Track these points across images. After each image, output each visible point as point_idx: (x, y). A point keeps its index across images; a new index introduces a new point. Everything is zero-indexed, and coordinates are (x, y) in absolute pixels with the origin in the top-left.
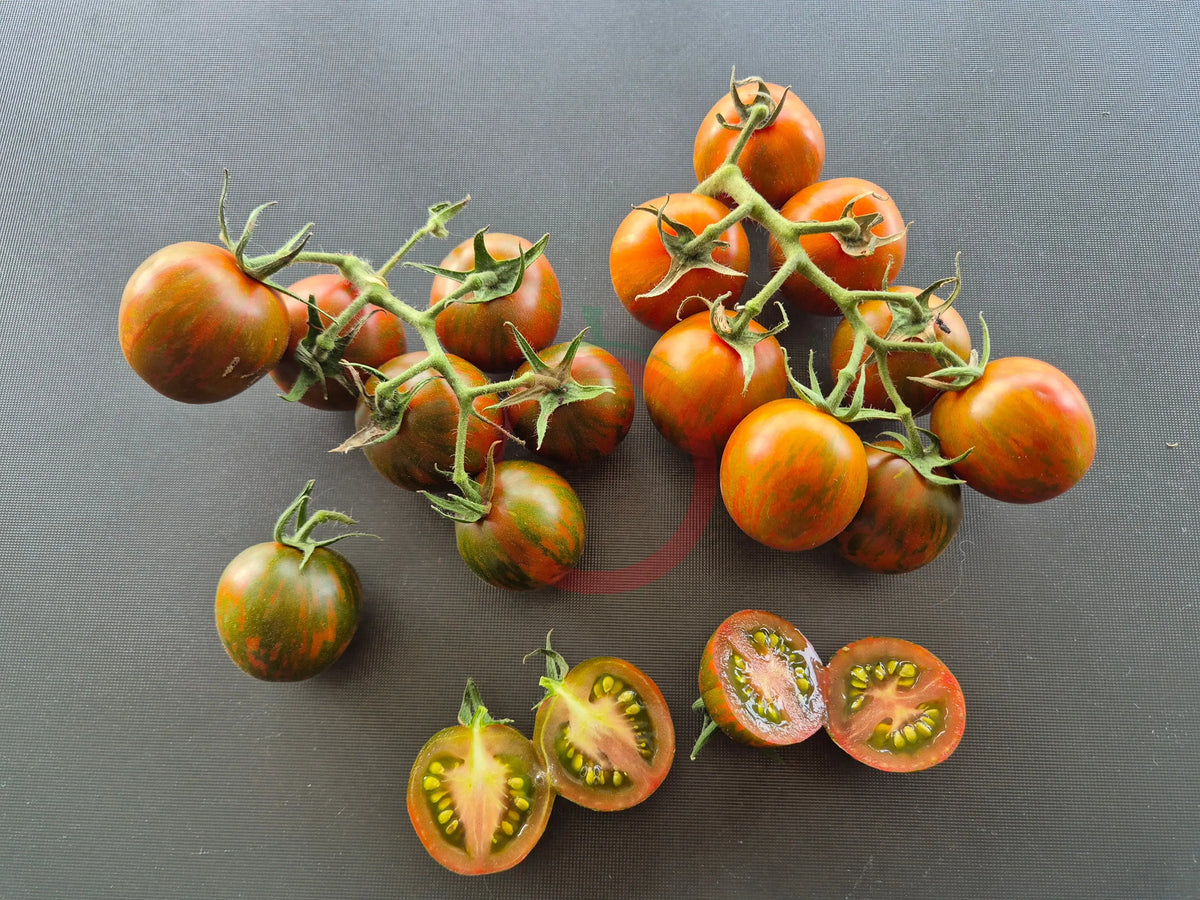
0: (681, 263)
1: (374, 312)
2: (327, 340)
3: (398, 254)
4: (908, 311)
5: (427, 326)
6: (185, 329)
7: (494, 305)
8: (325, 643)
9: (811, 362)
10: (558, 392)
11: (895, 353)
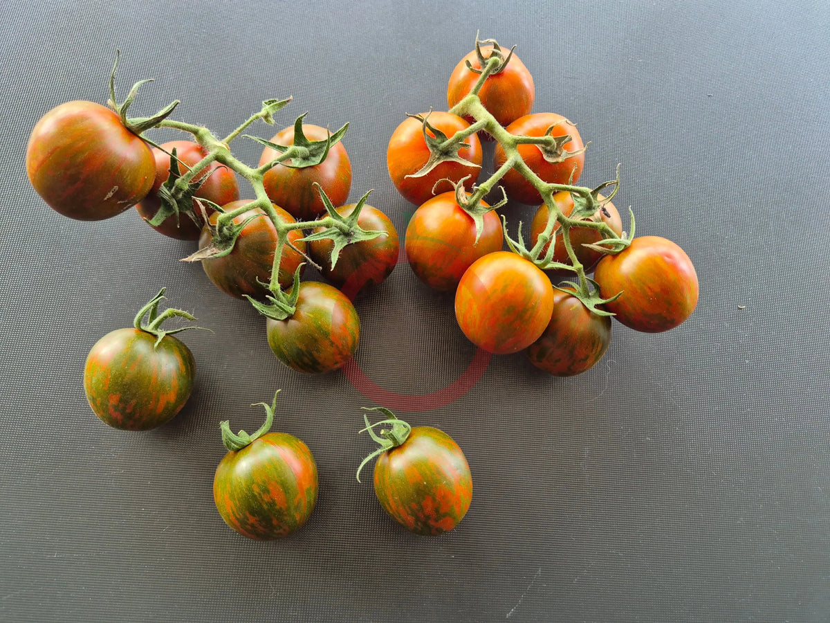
0: (437, 156)
1: (219, 167)
2: (183, 182)
3: (239, 129)
4: (584, 201)
5: (257, 179)
6: (79, 160)
7: (306, 171)
8: (168, 403)
9: (520, 229)
10: (346, 234)
11: (574, 228)
